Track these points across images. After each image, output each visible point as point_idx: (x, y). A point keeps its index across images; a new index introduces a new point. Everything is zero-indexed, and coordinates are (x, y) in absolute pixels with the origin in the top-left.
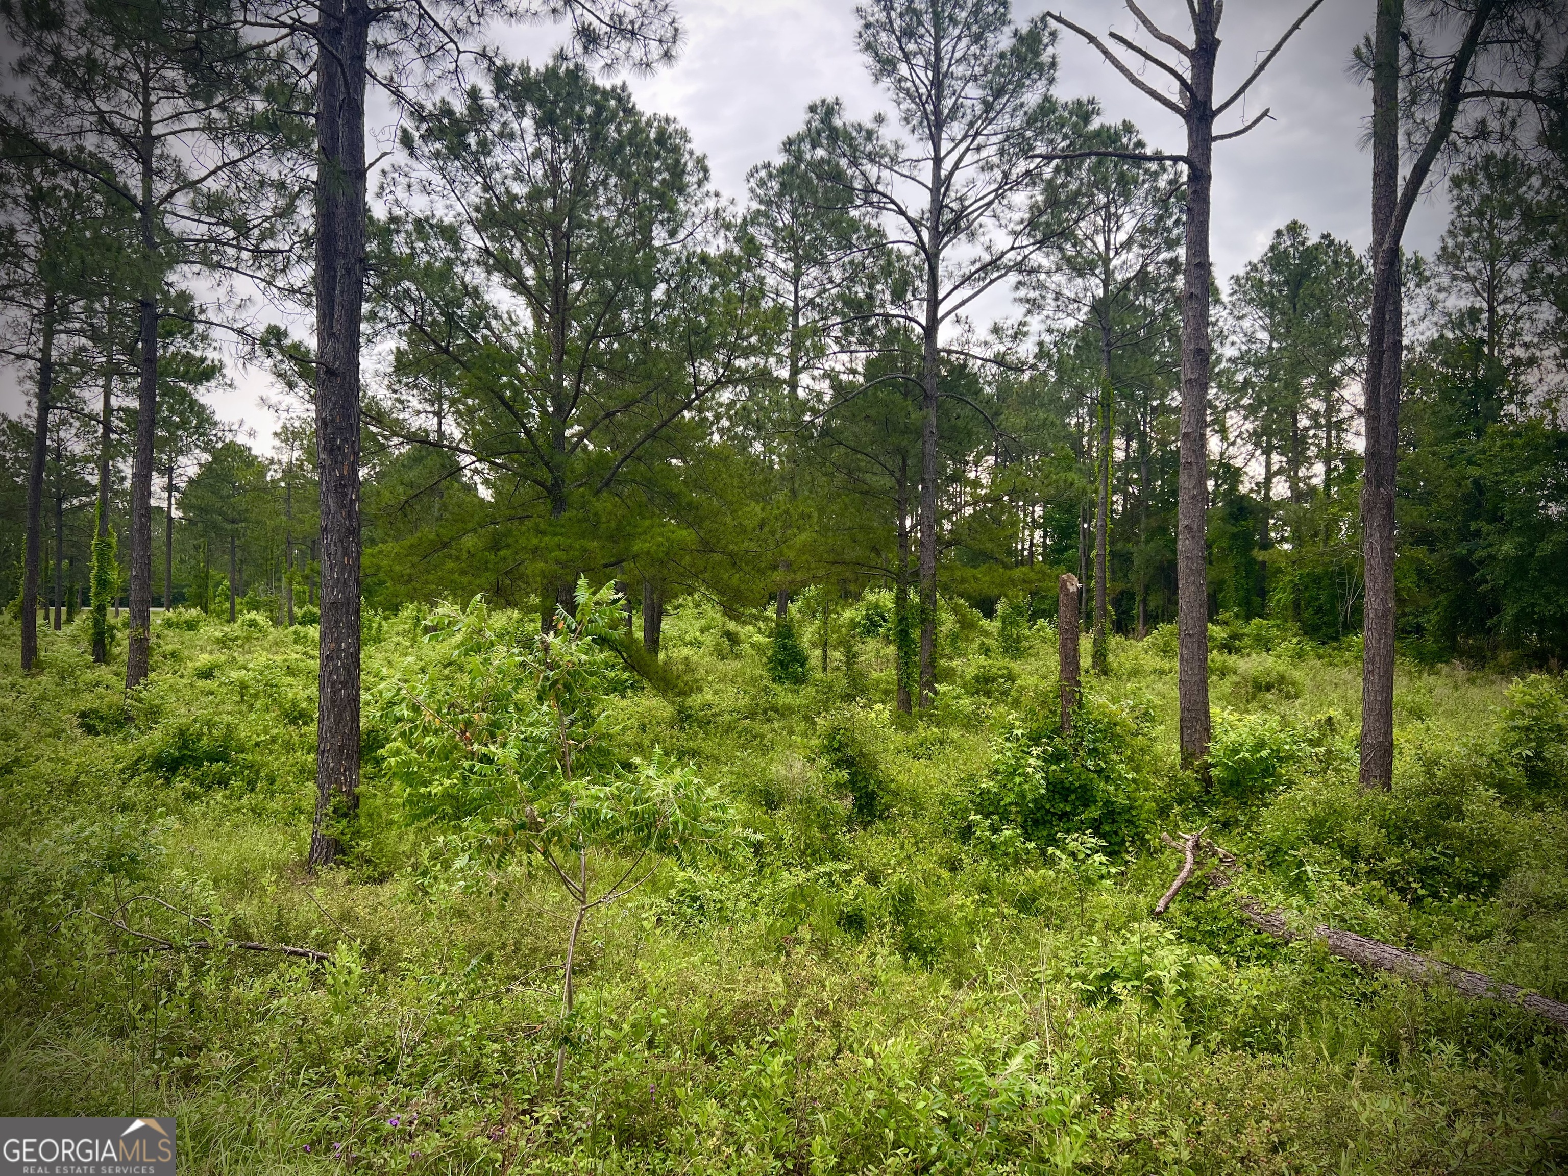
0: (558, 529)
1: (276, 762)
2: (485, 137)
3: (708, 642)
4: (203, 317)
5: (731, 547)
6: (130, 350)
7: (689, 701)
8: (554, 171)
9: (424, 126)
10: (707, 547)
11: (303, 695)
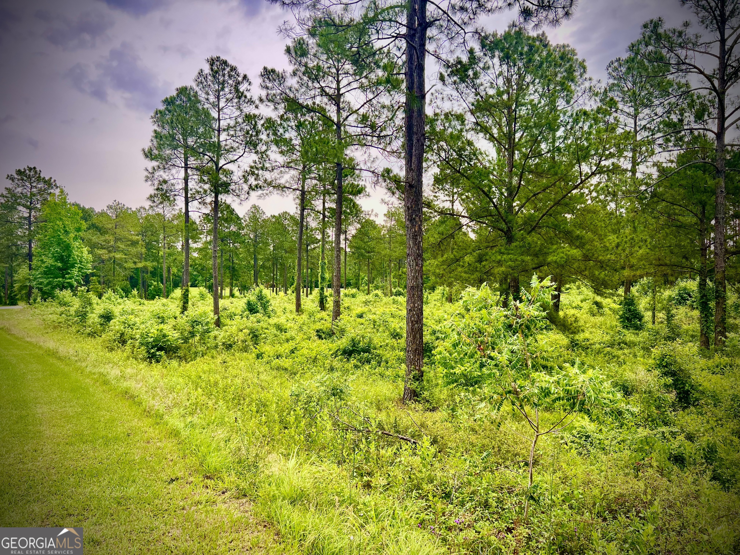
0: (510, 252)
1: (388, 355)
2: (476, 71)
3: (585, 307)
4: (358, 167)
5: (600, 258)
6: (332, 184)
7: (577, 337)
8: (508, 81)
9: (450, 70)
10: (586, 258)
11: (397, 326)
